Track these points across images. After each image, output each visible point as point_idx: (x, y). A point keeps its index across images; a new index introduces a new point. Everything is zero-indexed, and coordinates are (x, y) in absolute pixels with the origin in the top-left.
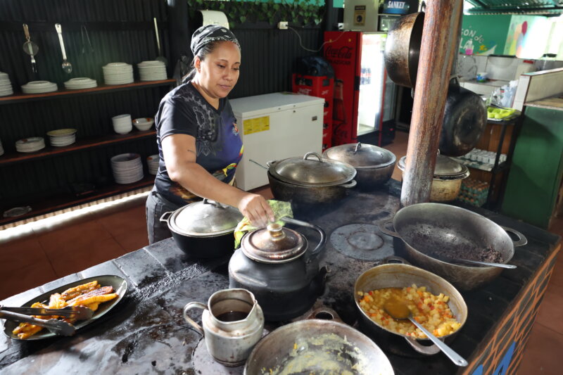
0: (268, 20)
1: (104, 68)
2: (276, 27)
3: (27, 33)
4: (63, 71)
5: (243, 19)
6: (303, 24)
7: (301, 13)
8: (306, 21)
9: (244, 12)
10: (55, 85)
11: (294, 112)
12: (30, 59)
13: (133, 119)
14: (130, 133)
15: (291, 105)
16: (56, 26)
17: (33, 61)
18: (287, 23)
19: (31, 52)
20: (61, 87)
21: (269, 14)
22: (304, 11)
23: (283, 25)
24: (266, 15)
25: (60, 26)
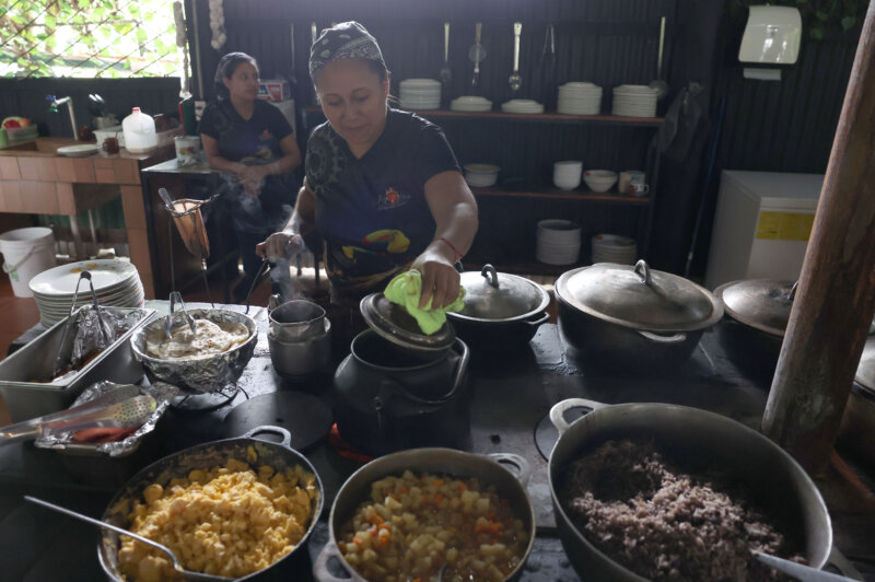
1: (561, 88)
3: (479, 35)
4: (508, 85)
10: (490, 103)
12: (474, 67)
13: (585, 169)
14: (575, 189)
16: (516, 25)
17: (477, 70)
19: (477, 58)
20: (497, 107)
25: (520, 26)
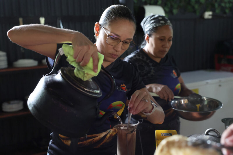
0: (195, 12)
2: (202, 16)
5: (175, 11)
6: (225, 13)
7: (223, 5)
8: (227, 11)
9: (176, 6)
11: (220, 86)
15: (217, 81)
16: (41, 19)
18: (211, 13)
21: (196, 7)
22: (225, 3)
23: (208, 15)
24: (193, 7)
25: (43, 19)
